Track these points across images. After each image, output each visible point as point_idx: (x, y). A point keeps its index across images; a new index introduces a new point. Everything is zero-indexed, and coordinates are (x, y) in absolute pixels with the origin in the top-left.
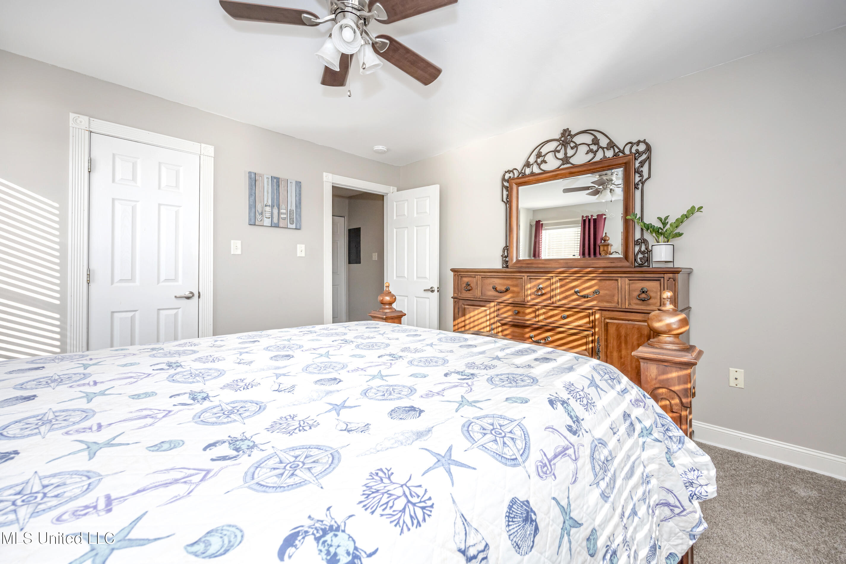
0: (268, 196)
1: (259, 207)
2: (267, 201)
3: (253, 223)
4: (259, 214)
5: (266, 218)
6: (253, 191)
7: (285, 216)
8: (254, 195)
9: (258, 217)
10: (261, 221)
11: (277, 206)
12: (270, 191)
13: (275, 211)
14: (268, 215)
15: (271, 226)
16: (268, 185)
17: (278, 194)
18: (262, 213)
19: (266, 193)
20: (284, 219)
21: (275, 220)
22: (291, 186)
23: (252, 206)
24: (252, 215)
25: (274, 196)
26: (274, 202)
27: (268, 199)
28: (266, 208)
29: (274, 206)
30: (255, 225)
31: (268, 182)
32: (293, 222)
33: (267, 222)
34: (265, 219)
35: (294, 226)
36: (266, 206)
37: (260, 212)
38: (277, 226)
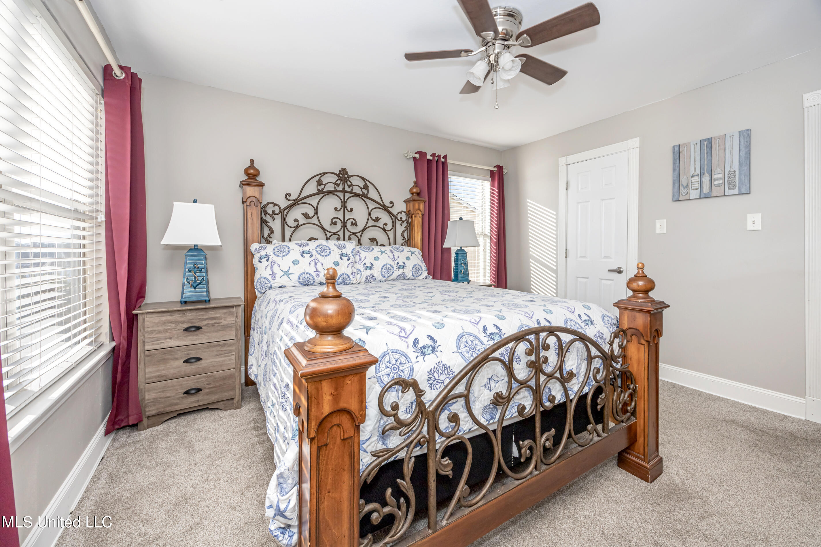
0: (695, 165)
1: (684, 181)
2: (695, 171)
3: (677, 199)
4: (684, 188)
5: (693, 190)
6: (677, 165)
7: (721, 182)
8: (678, 169)
9: (683, 191)
10: (686, 195)
11: (708, 173)
12: (698, 158)
13: (706, 179)
14: (695, 186)
15: (700, 198)
16: (696, 151)
17: (710, 158)
18: (687, 186)
19: (692, 162)
20: (719, 185)
21: (706, 190)
22: (732, 141)
23: (677, 181)
24: (676, 190)
25: (704, 162)
26: (704, 169)
27: (695, 167)
28: (692, 179)
29: (704, 174)
30: (679, 200)
31: (695, 148)
32: (735, 186)
33: (694, 194)
34: (691, 191)
35: (736, 191)
36: (693, 176)
37: (685, 185)
38: (709, 196)
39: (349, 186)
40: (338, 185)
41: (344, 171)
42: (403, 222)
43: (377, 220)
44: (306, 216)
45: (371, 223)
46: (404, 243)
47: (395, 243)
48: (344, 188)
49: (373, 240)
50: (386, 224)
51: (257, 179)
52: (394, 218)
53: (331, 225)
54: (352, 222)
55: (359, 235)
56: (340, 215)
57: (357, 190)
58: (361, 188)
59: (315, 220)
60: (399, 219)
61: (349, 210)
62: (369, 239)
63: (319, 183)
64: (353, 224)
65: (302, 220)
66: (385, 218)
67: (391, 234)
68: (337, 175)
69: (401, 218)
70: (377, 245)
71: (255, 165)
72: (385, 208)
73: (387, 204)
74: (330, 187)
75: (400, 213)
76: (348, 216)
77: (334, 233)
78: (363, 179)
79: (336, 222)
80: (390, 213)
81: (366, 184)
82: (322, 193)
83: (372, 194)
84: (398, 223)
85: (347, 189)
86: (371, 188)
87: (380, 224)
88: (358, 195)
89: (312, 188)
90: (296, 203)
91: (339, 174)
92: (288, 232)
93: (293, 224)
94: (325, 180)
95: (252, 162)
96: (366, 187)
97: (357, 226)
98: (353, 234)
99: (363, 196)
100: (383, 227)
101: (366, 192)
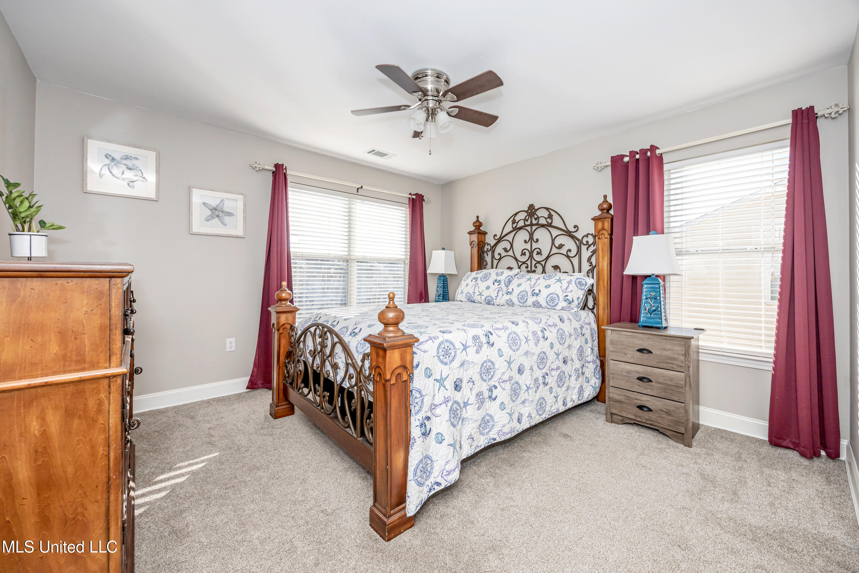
39: (536, 219)
40: (527, 220)
41: (531, 206)
42: (590, 246)
43: (561, 246)
44: (505, 250)
45: (554, 250)
46: (590, 270)
47: (580, 271)
48: (531, 222)
49: (556, 267)
50: (570, 250)
51: (481, 228)
52: (579, 243)
53: (521, 256)
54: (537, 252)
55: (543, 263)
56: (528, 246)
57: (542, 221)
58: (546, 218)
59: (511, 253)
60: (585, 243)
61: (535, 241)
62: (552, 267)
63: (514, 222)
64: (538, 253)
65: (503, 254)
66: (569, 244)
67: (576, 261)
68: (527, 212)
69: (587, 242)
70: (560, 272)
71: (479, 219)
72: (569, 234)
73: (572, 229)
74: (521, 224)
75: (587, 236)
76: (535, 246)
77: (524, 263)
78: (547, 209)
79: (525, 253)
80: (573, 237)
81: (550, 213)
82: (517, 229)
83: (557, 221)
84: (584, 248)
85: (534, 222)
86: (555, 216)
87: (564, 251)
88: (543, 226)
89: (509, 228)
90: (499, 240)
91: (528, 210)
92: (495, 262)
93: (497, 257)
94: (517, 218)
95: (478, 217)
96: (550, 216)
97: (541, 255)
98: (539, 262)
99: (549, 226)
100: (567, 253)
101: (550, 221)
